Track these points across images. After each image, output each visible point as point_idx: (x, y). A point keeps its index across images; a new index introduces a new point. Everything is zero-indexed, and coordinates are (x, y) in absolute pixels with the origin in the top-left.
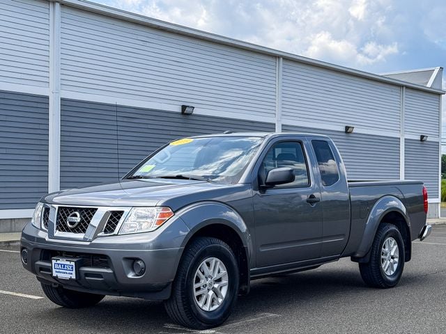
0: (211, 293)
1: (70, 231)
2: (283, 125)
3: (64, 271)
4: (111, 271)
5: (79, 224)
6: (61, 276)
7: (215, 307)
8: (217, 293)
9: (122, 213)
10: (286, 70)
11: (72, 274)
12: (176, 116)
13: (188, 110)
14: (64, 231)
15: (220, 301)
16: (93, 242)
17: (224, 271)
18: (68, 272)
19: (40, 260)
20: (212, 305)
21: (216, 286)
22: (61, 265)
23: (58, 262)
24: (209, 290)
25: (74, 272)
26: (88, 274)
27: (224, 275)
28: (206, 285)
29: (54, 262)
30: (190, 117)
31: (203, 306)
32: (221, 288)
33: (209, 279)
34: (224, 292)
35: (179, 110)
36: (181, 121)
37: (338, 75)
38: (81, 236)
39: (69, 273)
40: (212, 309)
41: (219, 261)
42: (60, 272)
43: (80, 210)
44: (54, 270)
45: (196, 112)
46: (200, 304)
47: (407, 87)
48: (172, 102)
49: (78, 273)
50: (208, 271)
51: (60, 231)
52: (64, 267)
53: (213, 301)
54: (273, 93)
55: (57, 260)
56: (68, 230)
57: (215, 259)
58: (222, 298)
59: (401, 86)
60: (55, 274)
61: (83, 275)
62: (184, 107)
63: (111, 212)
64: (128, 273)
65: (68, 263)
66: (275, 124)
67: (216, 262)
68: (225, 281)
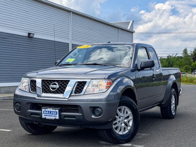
0: (123, 125)
1: (52, 93)
2: (72, 44)
3: (51, 115)
4: (81, 114)
5: (58, 89)
6: (47, 117)
7: (127, 131)
8: (126, 125)
9: (85, 83)
10: (74, 18)
11: (56, 116)
12: (25, 38)
13: (31, 35)
14: (48, 93)
15: (129, 128)
16: (69, 99)
17: (130, 112)
18: (53, 115)
19: (30, 109)
20: (124, 131)
21: (126, 121)
22: (48, 111)
23: (46, 110)
24: (122, 123)
25: (58, 115)
26: (66, 116)
27: (131, 114)
28: (120, 121)
29: (43, 110)
30: (32, 39)
31: (119, 133)
32: (129, 122)
33: (121, 118)
34: (131, 123)
35: (26, 35)
36: (28, 40)
37: (94, 21)
38: (60, 95)
39: (55, 116)
40: (124, 133)
41: (126, 107)
42: (47, 116)
43: (57, 81)
44: (43, 115)
45: (35, 36)
46: (117, 131)
47: (121, 29)
48: (23, 31)
49: (60, 115)
50: (121, 114)
51: (44, 93)
52: (50, 112)
53: (125, 129)
54: (68, 29)
55: (45, 109)
56: (51, 92)
57: (124, 107)
58: (130, 126)
59: (118, 28)
60: (43, 117)
61: (63, 117)
62: (29, 34)
63: (78, 82)
64: (92, 115)
65: (54, 110)
66: (69, 44)
67: (124, 108)
68: (131, 118)
